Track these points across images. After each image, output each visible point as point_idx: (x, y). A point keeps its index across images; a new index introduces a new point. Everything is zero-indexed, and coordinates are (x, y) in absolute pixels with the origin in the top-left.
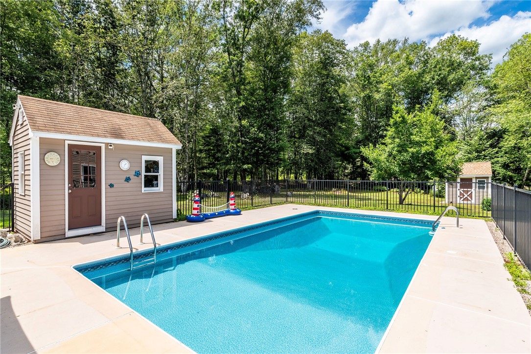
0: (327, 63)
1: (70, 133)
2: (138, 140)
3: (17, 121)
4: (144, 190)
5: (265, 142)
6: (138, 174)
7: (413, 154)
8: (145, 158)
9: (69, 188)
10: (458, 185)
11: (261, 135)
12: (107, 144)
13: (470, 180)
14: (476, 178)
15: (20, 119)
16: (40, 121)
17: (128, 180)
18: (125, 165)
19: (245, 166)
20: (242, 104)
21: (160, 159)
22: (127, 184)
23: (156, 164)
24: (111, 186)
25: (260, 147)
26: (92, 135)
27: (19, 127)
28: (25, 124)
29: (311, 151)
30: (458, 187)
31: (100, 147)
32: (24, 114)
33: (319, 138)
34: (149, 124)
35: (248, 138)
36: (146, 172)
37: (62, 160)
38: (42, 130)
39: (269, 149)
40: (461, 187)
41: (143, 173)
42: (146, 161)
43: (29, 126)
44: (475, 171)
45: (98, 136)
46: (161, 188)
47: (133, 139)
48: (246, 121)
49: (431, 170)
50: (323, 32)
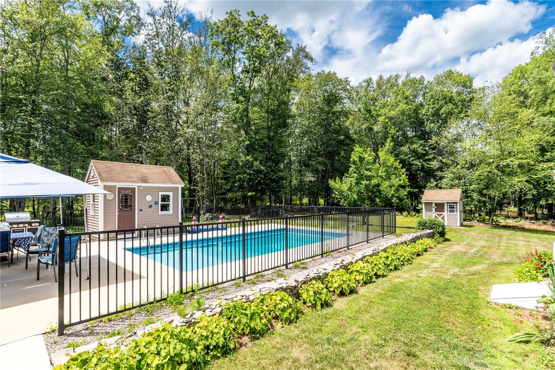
0: (332, 99)
1: (119, 182)
2: (157, 183)
3: (90, 174)
4: (160, 213)
5: (266, 173)
6: (157, 203)
7: (366, 185)
8: (161, 193)
9: (118, 212)
10: (434, 209)
11: (262, 168)
12: (138, 187)
13: (443, 204)
14: (448, 203)
15: (92, 172)
16: (104, 175)
17: (150, 207)
18: (149, 198)
19: (250, 194)
20: (248, 142)
21: (171, 194)
22: (150, 209)
23: (168, 196)
24: (141, 210)
25: (262, 178)
26: (131, 182)
27: (90, 177)
28: (95, 176)
29: (313, 179)
30: (434, 211)
31: (135, 188)
32: (95, 171)
33: (320, 168)
34: (164, 171)
35: (252, 171)
36: (162, 201)
37: (115, 196)
38: (105, 181)
39: (270, 179)
40: (436, 211)
41: (160, 202)
42: (162, 195)
43: (98, 178)
44: (447, 197)
45: (134, 182)
46: (171, 211)
47: (153, 183)
48: (250, 156)
49: (379, 198)
50: (326, 73)
